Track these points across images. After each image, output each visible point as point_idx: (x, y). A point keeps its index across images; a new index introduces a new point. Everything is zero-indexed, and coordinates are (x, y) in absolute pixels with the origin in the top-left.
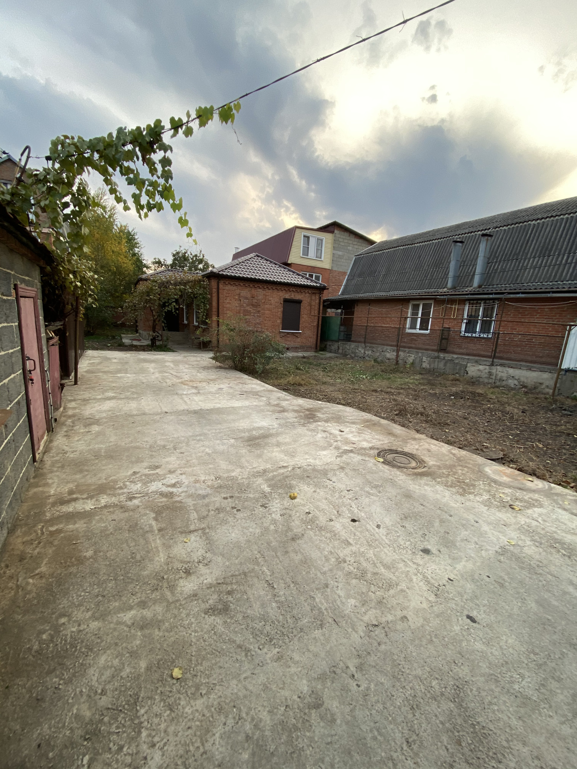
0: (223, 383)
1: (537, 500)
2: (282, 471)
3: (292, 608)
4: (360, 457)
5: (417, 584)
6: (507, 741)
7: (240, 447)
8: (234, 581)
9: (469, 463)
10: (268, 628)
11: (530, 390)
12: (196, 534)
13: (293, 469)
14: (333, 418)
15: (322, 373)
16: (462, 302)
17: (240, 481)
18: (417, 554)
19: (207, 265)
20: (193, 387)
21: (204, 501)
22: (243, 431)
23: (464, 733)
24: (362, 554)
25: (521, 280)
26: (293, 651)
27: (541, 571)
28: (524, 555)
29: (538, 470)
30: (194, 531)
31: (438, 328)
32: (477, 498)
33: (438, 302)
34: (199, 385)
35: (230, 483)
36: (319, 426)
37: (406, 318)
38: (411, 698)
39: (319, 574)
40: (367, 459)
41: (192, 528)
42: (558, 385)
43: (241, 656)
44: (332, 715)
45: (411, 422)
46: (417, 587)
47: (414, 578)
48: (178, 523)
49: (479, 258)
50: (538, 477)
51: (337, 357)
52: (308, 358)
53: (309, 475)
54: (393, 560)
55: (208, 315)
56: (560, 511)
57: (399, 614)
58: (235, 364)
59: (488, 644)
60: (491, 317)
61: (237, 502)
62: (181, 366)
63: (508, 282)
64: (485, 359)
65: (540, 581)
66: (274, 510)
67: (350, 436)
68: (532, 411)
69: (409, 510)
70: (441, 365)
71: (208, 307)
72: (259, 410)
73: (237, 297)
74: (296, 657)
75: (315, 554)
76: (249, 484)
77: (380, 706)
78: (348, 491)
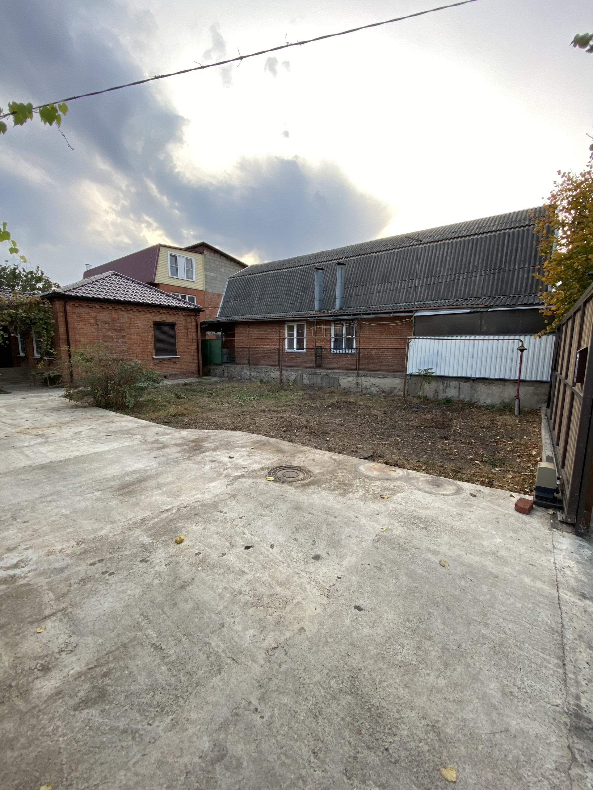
0: (82, 425)
1: (399, 487)
2: (165, 515)
3: (185, 664)
4: (251, 481)
5: (311, 592)
6: (398, 712)
7: (109, 498)
8: (111, 659)
9: (347, 465)
10: (158, 698)
11: (388, 394)
12: (55, 618)
13: (179, 510)
14: (221, 445)
15: (207, 400)
16: (328, 323)
17: (111, 539)
18: (309, 563)
19: (48, 284)
20: (38, 435)
21: (62, 575)
22: (113, 479)
23: (363, 721)
24: (257, 580)
25: (371, 302)
26: (189, 711)
27: (407, 547)
28: (394, 537)
29: (399, 461)
30: (50, 615)
31: (312, 347)
32: (356, 496)
33: (310, 323)
34: (47, 431)
35: (97, 544)
36: (207, 456)
37: (284, 339)
38: (313, 707)
39: (213, 615)
40: (258, 481)
41: (47, 612)
42: (406, 388)
43: (128, 741)
44: (238, 760)
45: (297, 436)
46: (311, 595)
47: (308, 587)
48: (27, 612)
49: (337, 284)
50: (400, 467)
51: (223, 381)
52: (190, 384)
53: (197, 512)
54: (288, 576)
55: (54, 343)
56: (416, 491)
57: (296, 627)
58: (97, 400)
59: (373, 627)
60: (352, 335)
61: (109, 565)
62: (17, 411)
63: (361, 304)
64: (352, 371)
65: (407, 555)
66: (158, 561)
67: (241, 462)
68: (391, 412)
69: (299, 521)
70: (319, 380)
71: (53, 334)
72: (132, 451)
73: (92, 321)
74: (194, 716)
75: (207, 596)
76: (124, 539)
77: (286, 728)
78: (240, 518)
